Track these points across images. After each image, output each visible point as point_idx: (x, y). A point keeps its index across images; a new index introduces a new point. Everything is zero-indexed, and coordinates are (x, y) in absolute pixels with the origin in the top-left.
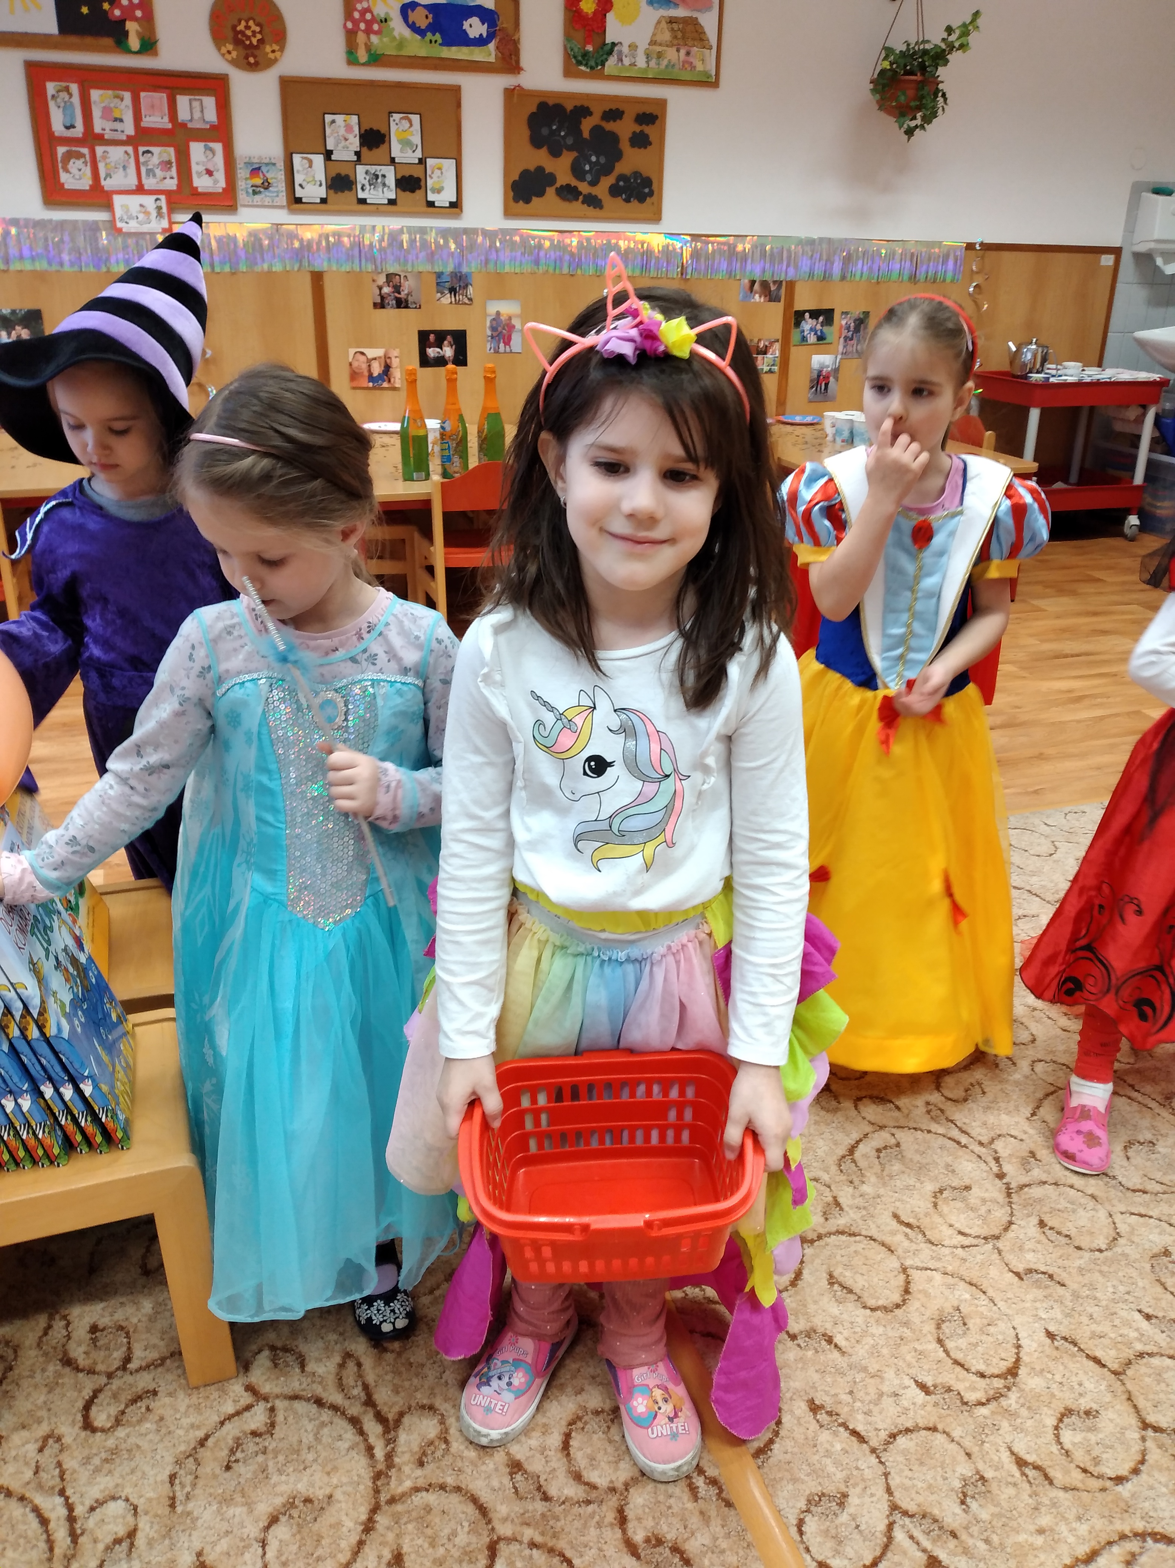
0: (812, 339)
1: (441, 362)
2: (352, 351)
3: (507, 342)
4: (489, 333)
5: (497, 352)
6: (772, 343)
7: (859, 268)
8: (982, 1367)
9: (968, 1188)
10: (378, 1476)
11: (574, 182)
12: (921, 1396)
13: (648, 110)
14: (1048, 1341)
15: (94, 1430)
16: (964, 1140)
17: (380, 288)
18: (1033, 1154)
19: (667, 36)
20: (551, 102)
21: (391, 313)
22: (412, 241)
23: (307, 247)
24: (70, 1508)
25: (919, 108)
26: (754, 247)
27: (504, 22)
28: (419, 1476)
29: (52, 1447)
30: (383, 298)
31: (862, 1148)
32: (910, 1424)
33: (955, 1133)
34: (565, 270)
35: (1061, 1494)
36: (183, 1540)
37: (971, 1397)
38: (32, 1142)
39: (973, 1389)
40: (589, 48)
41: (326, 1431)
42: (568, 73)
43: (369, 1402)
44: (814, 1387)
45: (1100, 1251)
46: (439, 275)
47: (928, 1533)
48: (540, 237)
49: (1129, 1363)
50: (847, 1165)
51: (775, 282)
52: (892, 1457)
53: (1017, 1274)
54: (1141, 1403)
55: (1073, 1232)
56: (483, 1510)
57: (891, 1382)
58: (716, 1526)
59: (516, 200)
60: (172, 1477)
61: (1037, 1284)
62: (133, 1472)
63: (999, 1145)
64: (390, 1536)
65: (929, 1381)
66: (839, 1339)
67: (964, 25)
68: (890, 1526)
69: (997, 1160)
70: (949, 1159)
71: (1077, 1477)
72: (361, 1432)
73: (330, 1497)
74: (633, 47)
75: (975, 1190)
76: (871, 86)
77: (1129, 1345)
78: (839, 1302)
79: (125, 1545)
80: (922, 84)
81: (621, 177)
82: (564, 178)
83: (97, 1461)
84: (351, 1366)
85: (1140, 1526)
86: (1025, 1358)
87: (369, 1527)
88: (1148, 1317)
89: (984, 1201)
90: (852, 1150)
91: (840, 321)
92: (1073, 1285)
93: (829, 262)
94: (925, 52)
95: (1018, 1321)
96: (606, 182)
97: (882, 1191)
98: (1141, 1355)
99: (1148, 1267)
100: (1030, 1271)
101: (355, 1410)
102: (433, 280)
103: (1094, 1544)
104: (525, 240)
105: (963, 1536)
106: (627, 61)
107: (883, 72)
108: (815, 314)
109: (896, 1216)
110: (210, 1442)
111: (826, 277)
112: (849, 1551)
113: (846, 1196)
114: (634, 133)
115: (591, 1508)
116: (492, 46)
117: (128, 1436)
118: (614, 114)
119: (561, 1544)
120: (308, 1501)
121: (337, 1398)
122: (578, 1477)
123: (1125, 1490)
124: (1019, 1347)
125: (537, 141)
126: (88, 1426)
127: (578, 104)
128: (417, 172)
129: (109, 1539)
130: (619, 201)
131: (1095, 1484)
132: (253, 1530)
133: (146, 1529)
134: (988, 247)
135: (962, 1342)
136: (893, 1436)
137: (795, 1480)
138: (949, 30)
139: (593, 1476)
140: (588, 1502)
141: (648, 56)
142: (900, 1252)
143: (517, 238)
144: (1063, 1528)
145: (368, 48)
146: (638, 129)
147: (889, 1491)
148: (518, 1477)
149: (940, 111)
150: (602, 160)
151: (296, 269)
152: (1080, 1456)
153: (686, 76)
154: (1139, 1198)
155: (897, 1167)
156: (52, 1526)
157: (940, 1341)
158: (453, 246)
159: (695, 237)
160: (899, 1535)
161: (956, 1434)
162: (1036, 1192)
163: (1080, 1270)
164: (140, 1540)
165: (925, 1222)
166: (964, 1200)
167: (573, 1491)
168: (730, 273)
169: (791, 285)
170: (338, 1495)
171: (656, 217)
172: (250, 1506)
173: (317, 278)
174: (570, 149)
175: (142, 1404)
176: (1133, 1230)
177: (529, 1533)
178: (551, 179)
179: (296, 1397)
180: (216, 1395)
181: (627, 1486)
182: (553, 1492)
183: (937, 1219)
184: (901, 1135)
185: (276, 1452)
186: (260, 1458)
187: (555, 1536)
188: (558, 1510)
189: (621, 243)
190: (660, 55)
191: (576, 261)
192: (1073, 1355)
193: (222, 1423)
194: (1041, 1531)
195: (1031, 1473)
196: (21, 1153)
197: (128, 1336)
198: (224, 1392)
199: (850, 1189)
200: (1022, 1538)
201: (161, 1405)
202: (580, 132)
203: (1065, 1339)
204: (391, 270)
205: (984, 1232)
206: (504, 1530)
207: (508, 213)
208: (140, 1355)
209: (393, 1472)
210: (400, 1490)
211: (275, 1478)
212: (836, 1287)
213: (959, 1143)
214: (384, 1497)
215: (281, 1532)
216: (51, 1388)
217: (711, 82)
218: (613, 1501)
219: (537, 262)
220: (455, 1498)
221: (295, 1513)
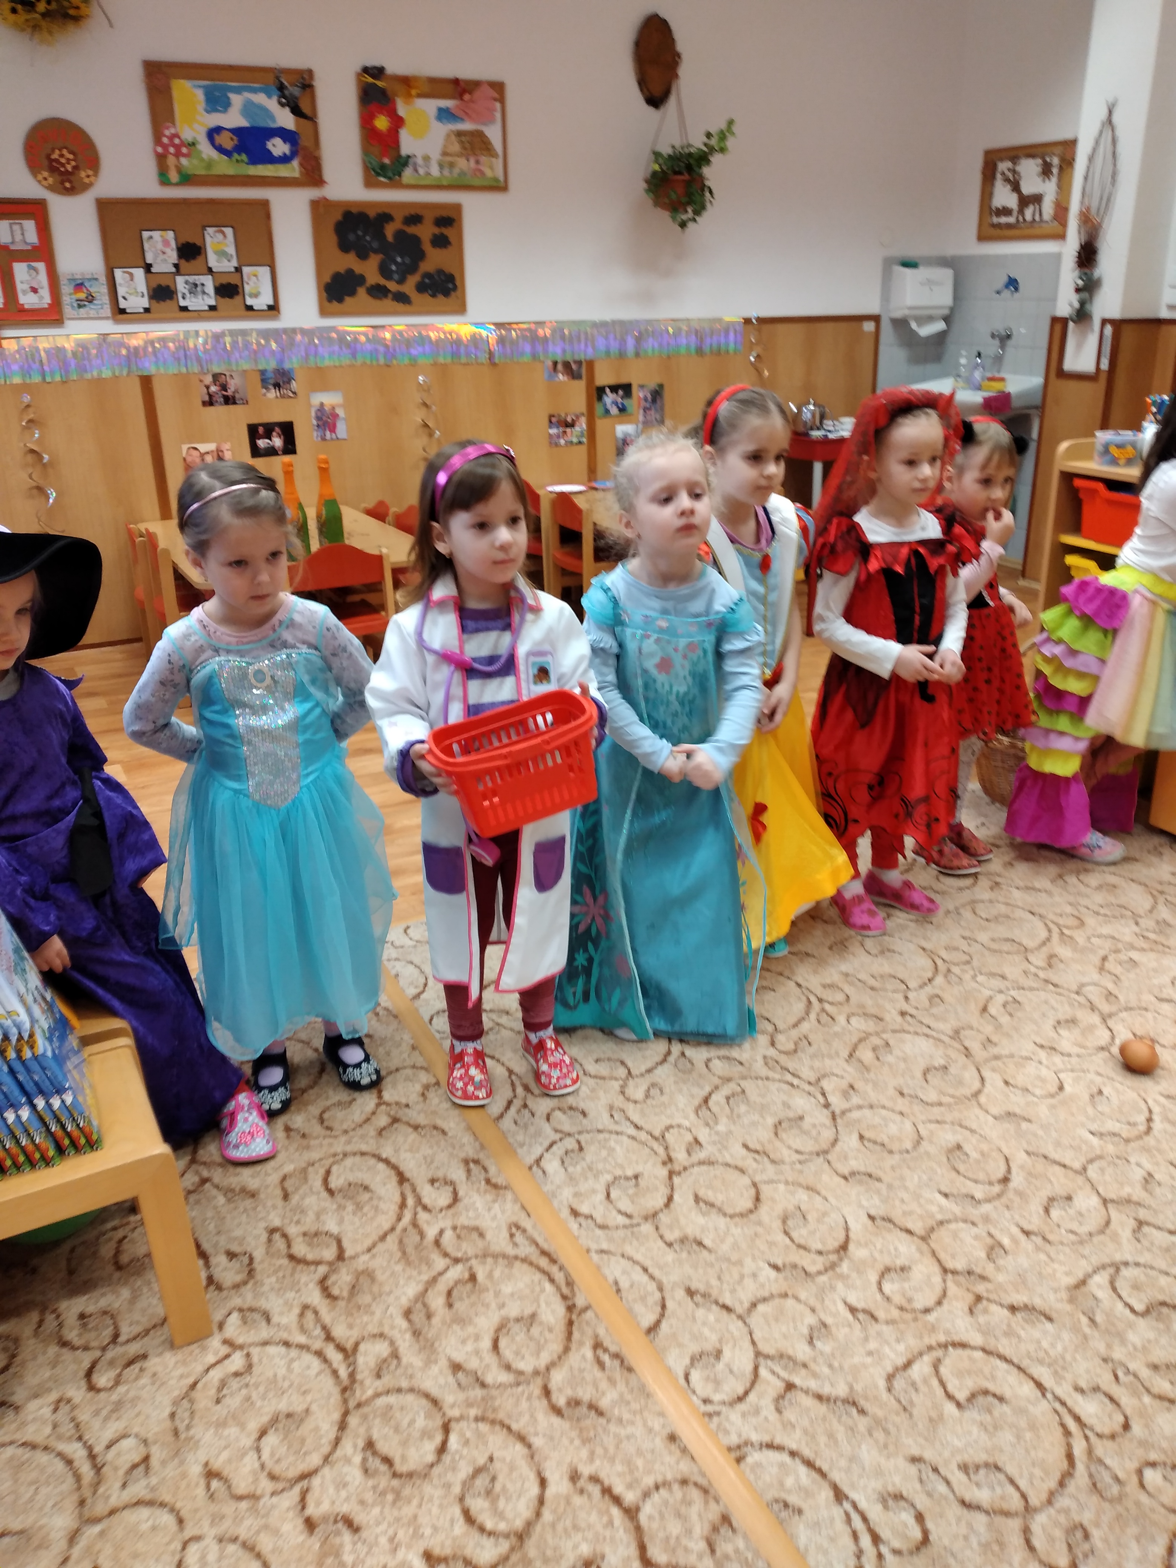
0: (614, 411)
1: (271, 452)
2: (185, 447)
3: (333, 429)
4: (315, 422)
5: (324, 439)
6: (578, 417)
7: (650, 346)
8: (819, 1247)
9: (801, 1118)
10: (344, 1390)
11: (383, 282)
12: (773, 1273)
13: (445, 214)
14: (870, 1222)
15: (99, 1391)
16: (796, 1082)
17: (208, 387)
18: (852, 1087)
19: (456, 147)
20: (354, 210)
21: (220, 411)
22: (234, 344)
23: (135, 354)
24: (90, 1449)
25: (689, 203)
26: (554, 331)
27: (305, 141)
28: (379, 1385)
29: (64, 1409)
30: (210, 396)
31: (714, 1098)
32: (766, 1294)
33: (789, 1077)
34: (382, 361)
35: (885, 1328)
36: (190, 1457)
37: (812, 1269)
38: (31, 1148)
39: (814, 1262)
40: (387, 161)
41: (296, 1365)
42: (369, 183)
43: (329, 1338)
44: (690, 1278)
45: (907, 1152)
46: (263, 372)
47: (785, 1368)
48: (355, 333)
49: (932, 1229)
50: (704, 1112)
51: (575, 362)
52: (755, 1320)
53: (845, 1178)
54: (942, 1256)
55: (886, 1141)
56: (435, 1402)
57: (749, 1265)
58: (621, 1386)
59: (330, 300)
60: (173, 1415)
61: (860, 1182)
62: (138, 1414)
63: (825, 1083)
64: (362, 1430)
65: (780, 1263)
66: (707, 1242)
67: (722, 132)
68: (756, 1368)
69: (824, 1094)
70: (785, 1098)
71: (895, 1313)
72: (325, 1360)
73: (307, 1411)
74: (427, 159)
75: (808, 1120)
76: (645, 185)
77: (932, 1216)
78: (704, 1214)
79: (141, 1468)
80: (688, 184)
81: (427, 275)
82: (373, 276)
83: (104, 1413)
84: (310, 1315)
85: (942, 1339)
86: (852, 1235)
87: (343, 1426)
88: (946, 1195)
89: (814, 1126)
90: (706, 1100)
91: (638, 393)
92: (886, 1178)
93: (623, 342)
94: (690, 155)
95: (846, 1211)
96: (412, 281)
97: (733, 1128)
98: (941, 1223)
99: (945, 1160)
100: (853, 1174)
101: (317, 1345)
102: (257, 378)
103: (910, 1356)
104: (342, 336)
105: (812, 1365)
106: (421, 171)
107: (654, 174)
108: (614, 389)
109: (746, 1146)
110: (199, 1386)
111: (622, 355)
112: (726, 1388)
113: (703, 1135)
114: (435, 235)
115: (520, 1389)
116: (295, 163)
117: (128, 1391)
118: (414, 219)
119: (501, 1415)
120: (289, 1416)
121: (302, 1339)
122: (508, 1367)
123: (931, 1318)
124: (847, 1229)
125: (344, 247)
126: (92, 1388)
127: (380, 211)
128: (235, 280)
129: (128, 1466)
130: (426, 298)
131: (908, 1316)
132: (247, 1441)
133: (157, 1454)
134: (762, 321)
135: (804, 1232)
136: (754, 1305)
137: (680, 1345)
138: (709, 135)
139: (521, 1365)
140: (518, 1384)
141: (441, 166)
142: (750, 1171)
143: (334, 335)
144: (887, 1350)
145: (179, 169)
146: (437, 231)
147: (753, 1343)
148: (460, 1375)
149: (708, 205)
150: (407, 260)
151: (125, 373)
152: (897, 1299)
153: (476, 182)
154: (936, 1110)
155: (743, 1108)
156: (76, 1464)
157: (786, 1233)
158: (274, 346)
159: (499, 325)
160: (763, 1372)
161: (803, 1295)
162: (855, 1115)
163: (893, 1168)
164: (154, 1462)
165: (769, 1148)
166: (800, 1127)
167: (504, 1377)
168: (534, 356)
169: (590, 364)
170: (314, 1407)
171: (461, 309)
172: (242, 1426)
173: (146, 382)
174: (376, 252)
175: (136, 1367)
176: (931, 1132)
177: (473, 1412)
178: (360, 280)
179: (265, 1343)
180: (197, 1351)
181: (548, 1369)
182: (489, 1379)
183: (778, 1144)
184: (743, 1083)
185: (257, 1385)
186: (244, 1392)
187: (495, 1410)
188: (494, 1392)
189: (432, 334)
190: (452, 165)
191: (390, 352)
192: (890, 1231)
193: (208, 1370)
194: (870, 1353)
195: (861, 1316)
196: (22, 1158)
197: (113, 1317)
198: (204, 1349)
199: (707, 1130)
200: (856, 1360)
201: (153, 1363)
202: (384, 236)
203: (883, 1219)
204: (216, 369)
205: (816, 1148)
206: (455, 1413)
207: (324, 312)
208: (126, 1331)
209: (357, 1386)
210: (364, 1398)
211: (259, 1404)
212: (702, 1204)
213: (792, 1085)
214: (352, 1404)
215: (271, 1440)
216: (54, 1364)
217: (500, 187)
218: (539, 1381)
219: (354, 355)
220: (410, 1398)
221: (281, 1426)
